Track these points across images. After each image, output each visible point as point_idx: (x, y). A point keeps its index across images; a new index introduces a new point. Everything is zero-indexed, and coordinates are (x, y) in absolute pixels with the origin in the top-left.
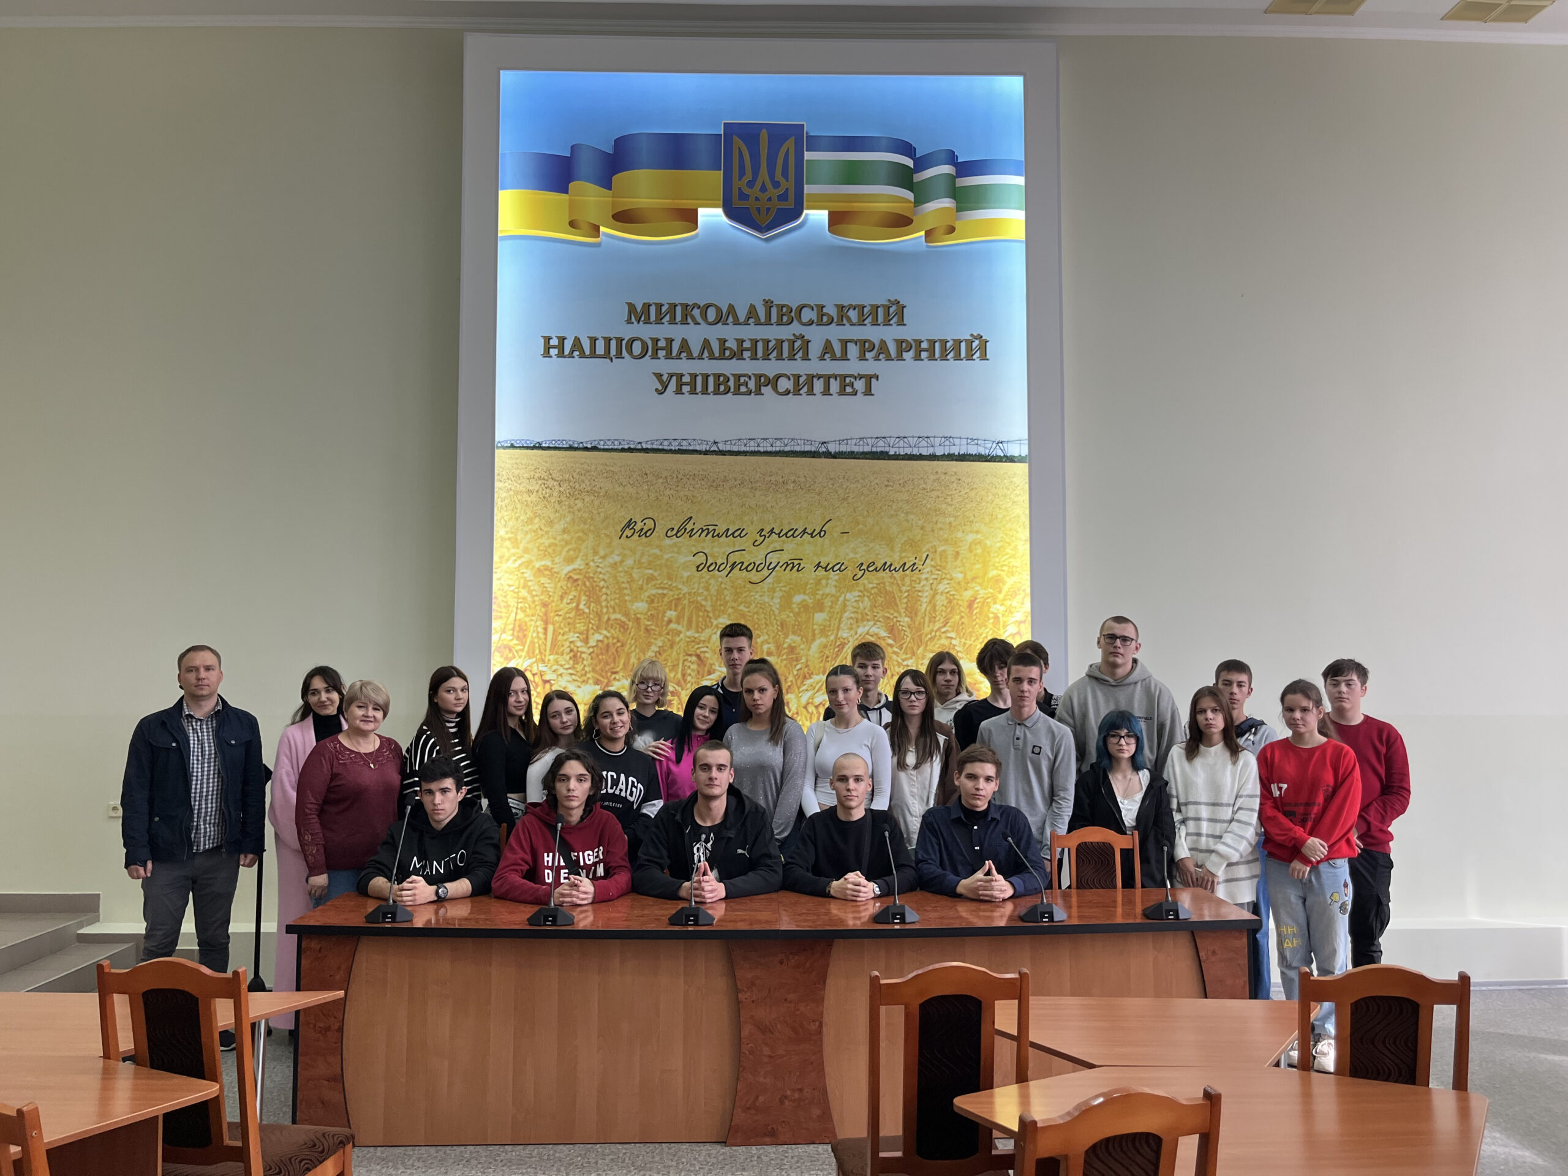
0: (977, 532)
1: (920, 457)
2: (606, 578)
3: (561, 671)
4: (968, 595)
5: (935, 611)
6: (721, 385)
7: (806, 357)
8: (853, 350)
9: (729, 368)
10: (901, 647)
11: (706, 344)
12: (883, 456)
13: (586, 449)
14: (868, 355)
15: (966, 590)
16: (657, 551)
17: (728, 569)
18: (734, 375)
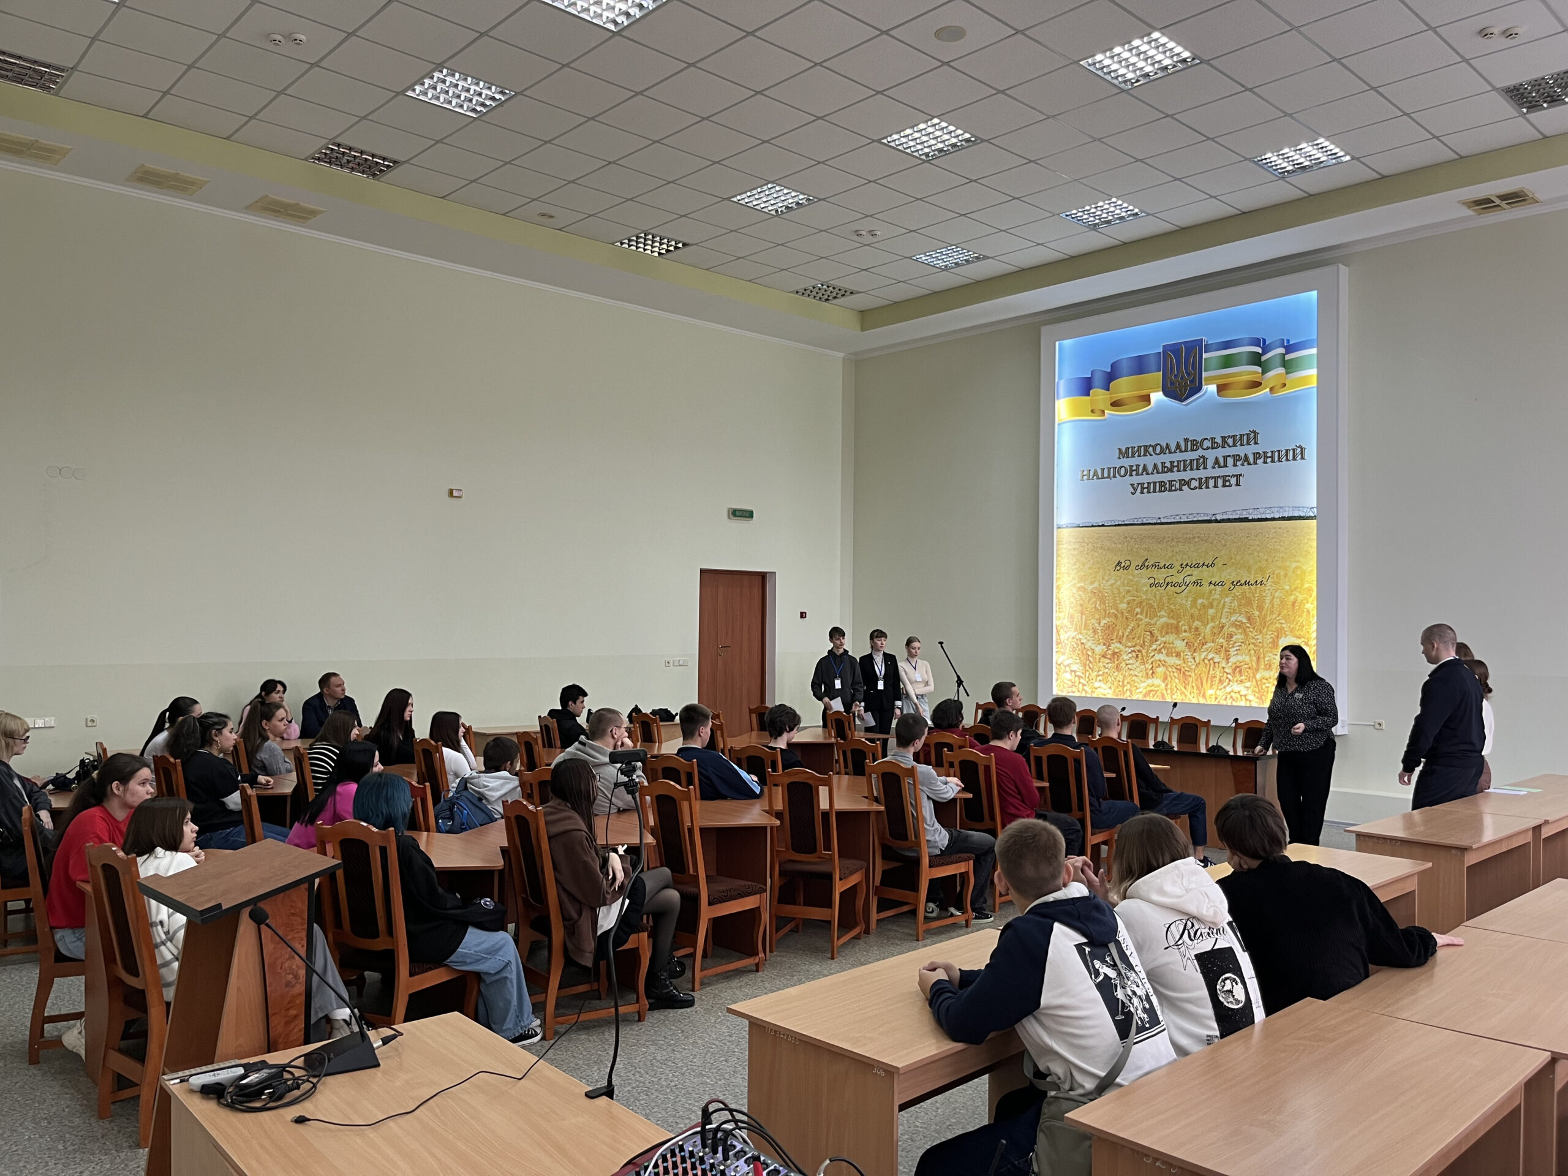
0: (1298, 562)
1: (1266, 520)
2: (1108, 591)
3: (1089, 638)
4: (1292, 598)
5: (1273, 607)
6: (1163, 487)
7: (1205, 468)
8: (1230, 461)
9: (1166, 477)
10: (1254, 628)
11: (1155, 466)
12: (1246, 520)
13: (1099, 526)
14: (1239, 463)
15: (1291, 595)
16: (1131, 577)
17: (1165, 586)
18: (1169, 481)
